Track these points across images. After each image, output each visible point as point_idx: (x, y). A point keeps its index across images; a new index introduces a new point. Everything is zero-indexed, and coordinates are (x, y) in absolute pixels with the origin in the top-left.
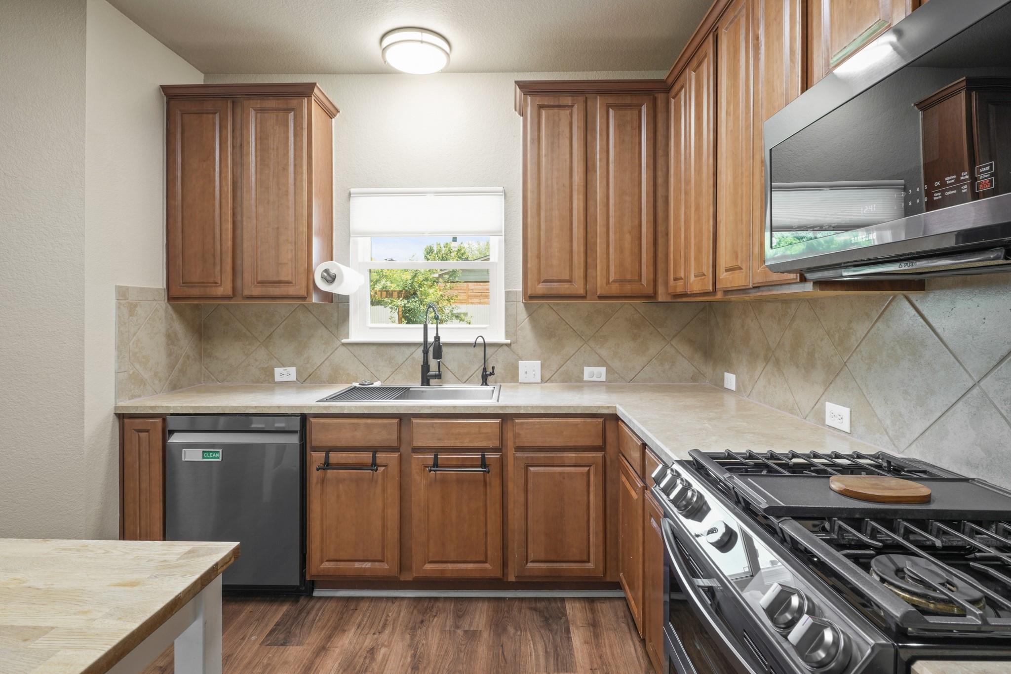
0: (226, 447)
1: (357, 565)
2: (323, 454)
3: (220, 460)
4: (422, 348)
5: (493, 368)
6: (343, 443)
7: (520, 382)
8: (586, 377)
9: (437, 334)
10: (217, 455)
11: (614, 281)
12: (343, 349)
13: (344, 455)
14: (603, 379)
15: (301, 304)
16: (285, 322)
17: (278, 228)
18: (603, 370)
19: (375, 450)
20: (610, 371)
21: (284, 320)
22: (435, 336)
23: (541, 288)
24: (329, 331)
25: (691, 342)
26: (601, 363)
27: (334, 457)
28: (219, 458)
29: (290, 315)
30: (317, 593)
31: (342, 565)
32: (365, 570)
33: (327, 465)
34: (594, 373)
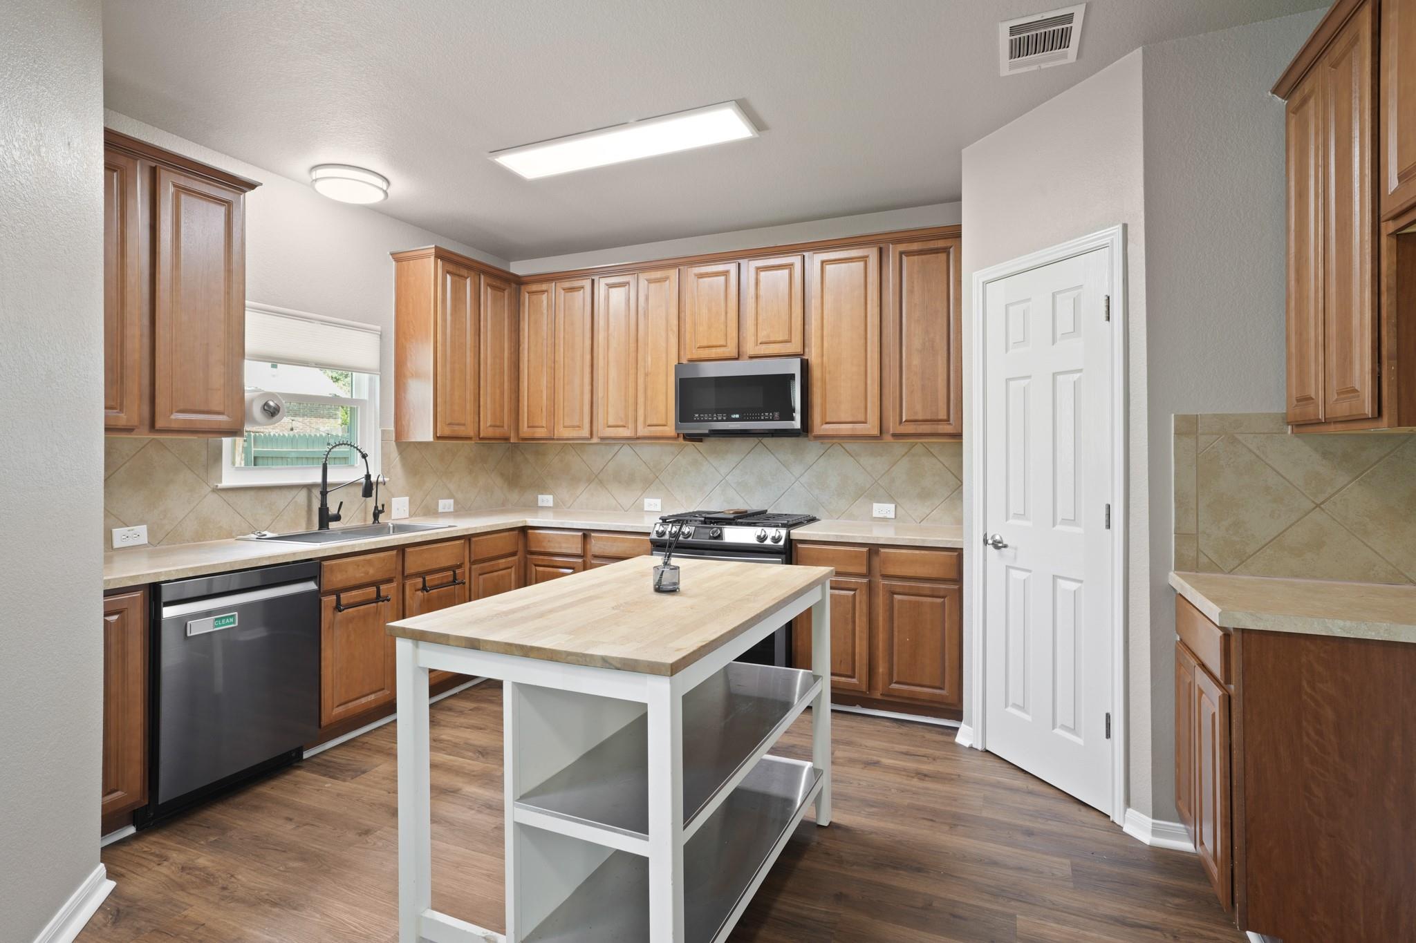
0: (242, 608)
1: (364, 700)
2: (334, 597)
3: (237, 624)
4: (320, 489)
5: (383, 506)
6: (353, 583)
7: (393, 518)
8: (440, 510)
9: (368, 472)
10: (232, 620)
11: (490, 426)
12: (215, 497)
13: (354, 593)
14: (452, 510)
15: (153, 439)
16: (127, 465)
17: (208, 344)
18: (452, 501)
19: (376, 584)
20: (456, 503)
21: (128, 461)
22: (366, 473)
23: (447, 431)
24: (195, 473)
25: (502, 475)
26: (450, 496)
27: (345, 598)
28: (234, 623)
29: (137, 453)
30: (306, 755)
31: (351, 705)
32: (370, 702)
33: (338, 607)
34: (446, 505)
